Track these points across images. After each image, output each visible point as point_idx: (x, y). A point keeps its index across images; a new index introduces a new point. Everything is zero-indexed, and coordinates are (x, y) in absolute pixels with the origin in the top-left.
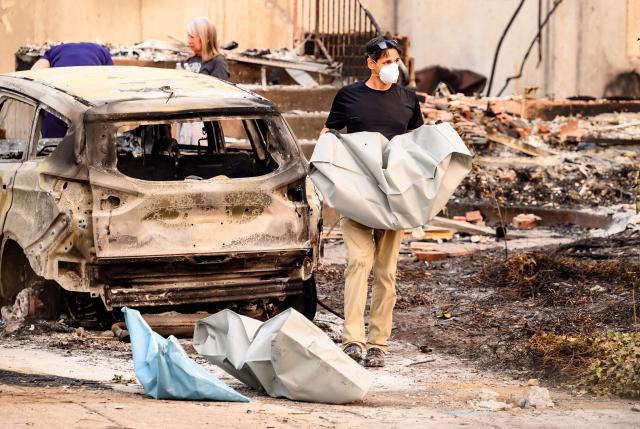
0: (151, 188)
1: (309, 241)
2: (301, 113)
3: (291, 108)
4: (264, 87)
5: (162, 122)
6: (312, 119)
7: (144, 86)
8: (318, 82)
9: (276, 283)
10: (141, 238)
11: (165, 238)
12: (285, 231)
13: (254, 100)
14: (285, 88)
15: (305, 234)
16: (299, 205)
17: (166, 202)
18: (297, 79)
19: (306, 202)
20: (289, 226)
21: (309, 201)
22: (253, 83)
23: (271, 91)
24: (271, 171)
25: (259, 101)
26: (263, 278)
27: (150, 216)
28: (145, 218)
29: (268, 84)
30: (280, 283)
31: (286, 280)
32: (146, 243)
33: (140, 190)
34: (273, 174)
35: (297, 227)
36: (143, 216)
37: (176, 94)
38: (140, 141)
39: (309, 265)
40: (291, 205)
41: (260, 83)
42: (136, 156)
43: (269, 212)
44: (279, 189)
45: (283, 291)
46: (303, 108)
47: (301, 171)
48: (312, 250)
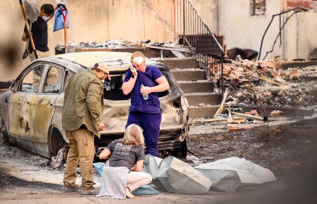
0: (114, 103)
1: (183, 125)
2: (178, 70)
3: (174, 67)
4: (162, 59)
5: (118, 75)
6: (183, 72)
7: (110, 60)
8: (185, 56)
9: (169, 143)
10: (111, 125)
11: (121, 125)
12: (172, 121)
13: (158, 65)
14: (171, 59)
15: (181, 122)
16: (178, 109)
17: (121, 109)
18: (176, 55)
19: (181, 108)
20: (174, 118)
21: (182, 107)
22: (157, 57)
23: (165, 61)
24: (166, 95)
25: (160, 65)
26: (163, 141)
27: (114, 116)
28: (112, 117)
29: (164, 57)
30: (171, 143)
31: (174, 141)
32: (113, 127)
33: (110, 104)
34: (167, 96)
35: (178, 119)
36: (111, 115)
37: (124, 63)
38: (109, 84)
39: (183, 135)
40: (175, 109)
41: (160, 57)
42: (108, 90)
43: (165, 113)
44: (170, 102)
45: (172, 146)
46: (179, 68)
47: (178, 95)
48: (184, 128)
